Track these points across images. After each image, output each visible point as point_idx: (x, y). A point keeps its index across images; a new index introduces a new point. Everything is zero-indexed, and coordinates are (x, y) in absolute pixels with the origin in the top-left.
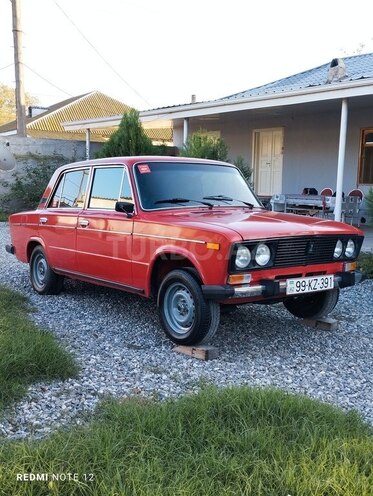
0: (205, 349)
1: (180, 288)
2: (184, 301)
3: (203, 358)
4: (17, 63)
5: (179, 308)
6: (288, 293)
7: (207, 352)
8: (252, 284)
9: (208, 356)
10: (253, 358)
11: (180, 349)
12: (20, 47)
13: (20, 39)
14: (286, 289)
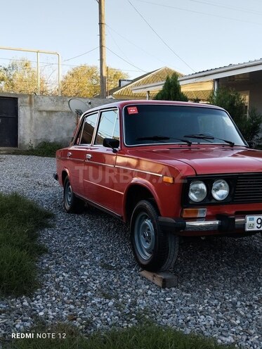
0: (163, 277)
1: (146, 218)
2: (149, 230)
3: (161, 285)
4: (101, 47)
5: (145, 236)
6: (247, 229)
7: (164, 281)
8: (207, 218)
9: (165, 284)
10: (213, 289)
11: (144, 273)
12: (103, 35)
13: (103, 29)
14: (244, 225)
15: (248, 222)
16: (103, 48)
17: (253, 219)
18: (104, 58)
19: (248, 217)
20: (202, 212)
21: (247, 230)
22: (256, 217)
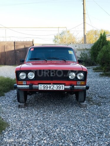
7: (19, 105)
12: (85, 18)
13: (85, 16)
14: (38, 88)
15: (40, 87)
16: (85, 23)
17: (41, 86)
18: (85, 27)
19: (39, 85)
20: (24, 83)
21: (39, 89)
22: (43, 85)
